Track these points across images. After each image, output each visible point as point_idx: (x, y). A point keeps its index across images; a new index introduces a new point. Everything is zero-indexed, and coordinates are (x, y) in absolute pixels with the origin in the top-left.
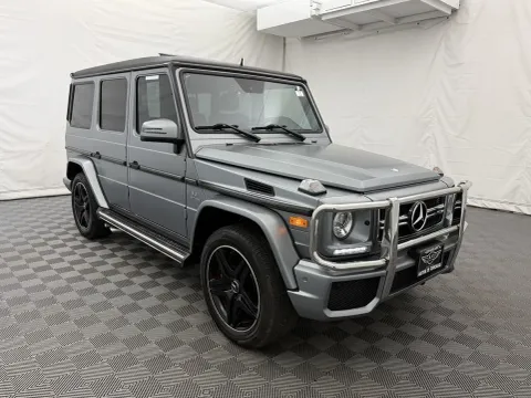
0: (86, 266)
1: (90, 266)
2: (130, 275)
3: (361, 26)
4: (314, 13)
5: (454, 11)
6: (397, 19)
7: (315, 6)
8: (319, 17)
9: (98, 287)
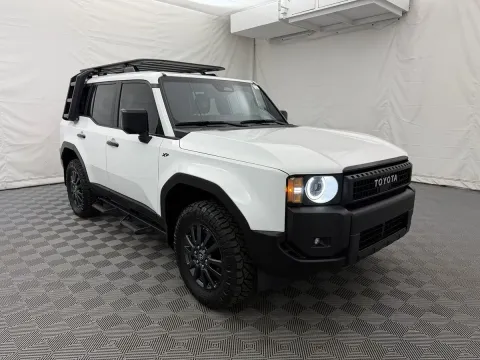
0: (89, 249)
1: (93, 249)
2: (129, 256)
3: (322, 28)
4: (282, 16)
5: (404, 13)
6: (354, 21)
7: (283, 10)
8: (285, 21)
9: (101, 270)
